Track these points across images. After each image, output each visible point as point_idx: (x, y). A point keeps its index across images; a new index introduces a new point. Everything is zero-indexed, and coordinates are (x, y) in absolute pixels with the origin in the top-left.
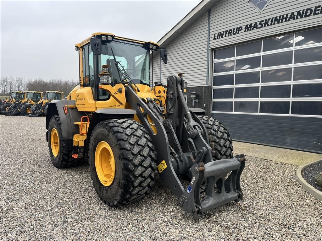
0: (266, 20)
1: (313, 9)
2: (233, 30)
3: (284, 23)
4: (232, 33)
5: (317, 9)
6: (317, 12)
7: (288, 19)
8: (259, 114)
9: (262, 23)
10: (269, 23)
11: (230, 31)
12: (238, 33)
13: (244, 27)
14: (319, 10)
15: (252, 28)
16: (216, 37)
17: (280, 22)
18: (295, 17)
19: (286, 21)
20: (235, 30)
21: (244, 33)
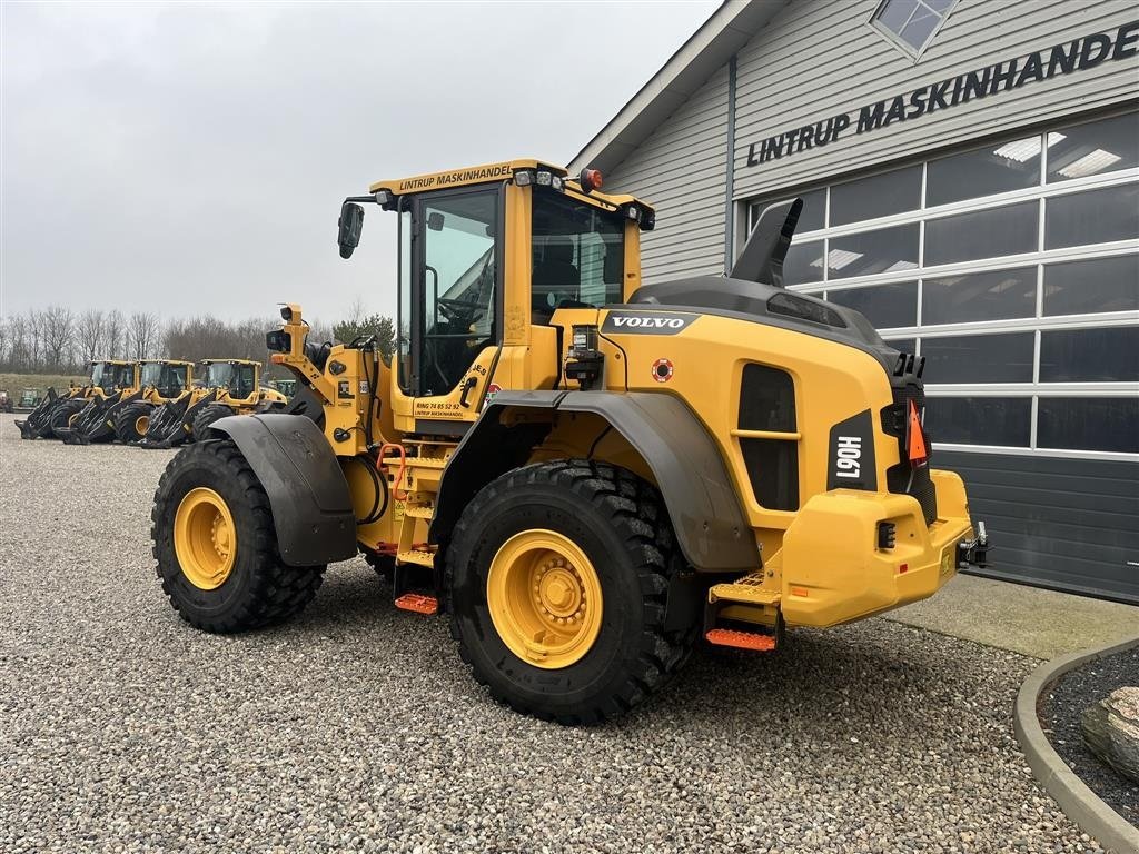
0: (935, 87)
2: (815, 127)
3: (1003, 96)
4: (813, 140)
5: (1129, 35)
6: (1126, 48)
7: (1017, 77)
9: (921, 98)
11: (807, 134)
12: (835, 139)
13: (855, 117)
14: (1133, 39)
15: (884, 118)
16: (757, 157)
17: (988, 91)
18: (1045, 69)
19: (1008, 87)
20: (824, 129)
21: (856, 137)
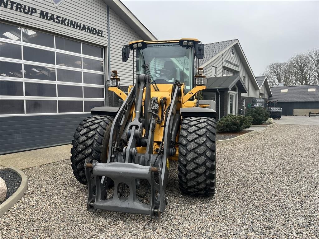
0: (63, 18)
1: (97, 30)
2: (23, 6)
3: (78, 30)
4: (22, 10)
5: (99, 32)
6: (99, 34)
7: (81, 28)
8: (58, 113)
9: (59, 19)
10: (66, 24)
11: (19, 6)
12: (31, 14)
13: (39, 12)
14: (100, 33)
15: (49, 18)
17: (75, 28)
18: (87, 30)
19: (80, 29)
20: (27, 8)
21: (39, 18)
